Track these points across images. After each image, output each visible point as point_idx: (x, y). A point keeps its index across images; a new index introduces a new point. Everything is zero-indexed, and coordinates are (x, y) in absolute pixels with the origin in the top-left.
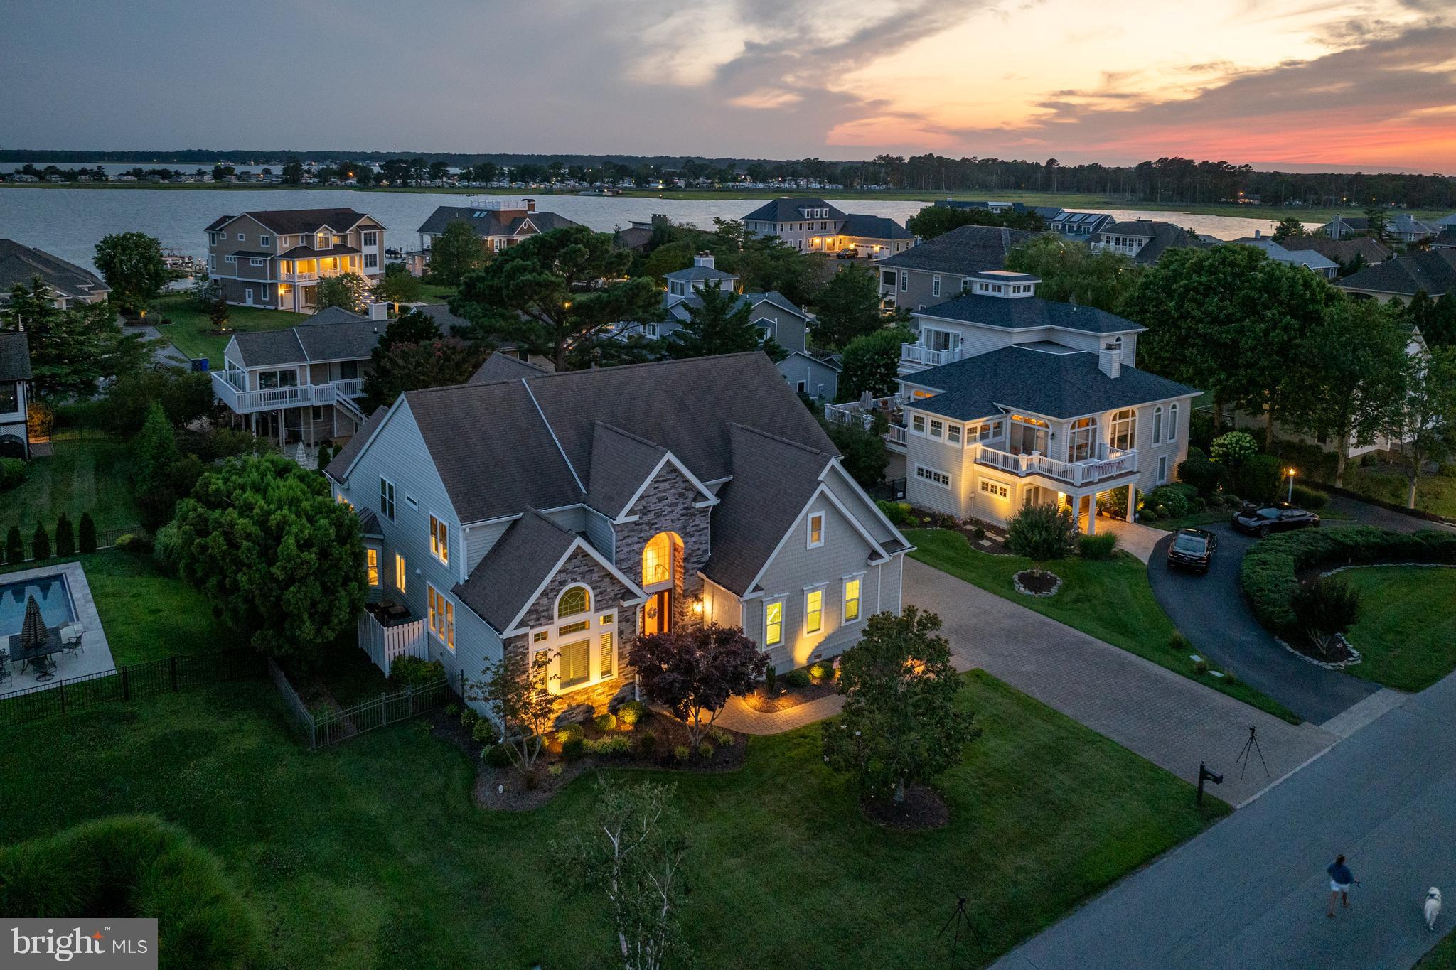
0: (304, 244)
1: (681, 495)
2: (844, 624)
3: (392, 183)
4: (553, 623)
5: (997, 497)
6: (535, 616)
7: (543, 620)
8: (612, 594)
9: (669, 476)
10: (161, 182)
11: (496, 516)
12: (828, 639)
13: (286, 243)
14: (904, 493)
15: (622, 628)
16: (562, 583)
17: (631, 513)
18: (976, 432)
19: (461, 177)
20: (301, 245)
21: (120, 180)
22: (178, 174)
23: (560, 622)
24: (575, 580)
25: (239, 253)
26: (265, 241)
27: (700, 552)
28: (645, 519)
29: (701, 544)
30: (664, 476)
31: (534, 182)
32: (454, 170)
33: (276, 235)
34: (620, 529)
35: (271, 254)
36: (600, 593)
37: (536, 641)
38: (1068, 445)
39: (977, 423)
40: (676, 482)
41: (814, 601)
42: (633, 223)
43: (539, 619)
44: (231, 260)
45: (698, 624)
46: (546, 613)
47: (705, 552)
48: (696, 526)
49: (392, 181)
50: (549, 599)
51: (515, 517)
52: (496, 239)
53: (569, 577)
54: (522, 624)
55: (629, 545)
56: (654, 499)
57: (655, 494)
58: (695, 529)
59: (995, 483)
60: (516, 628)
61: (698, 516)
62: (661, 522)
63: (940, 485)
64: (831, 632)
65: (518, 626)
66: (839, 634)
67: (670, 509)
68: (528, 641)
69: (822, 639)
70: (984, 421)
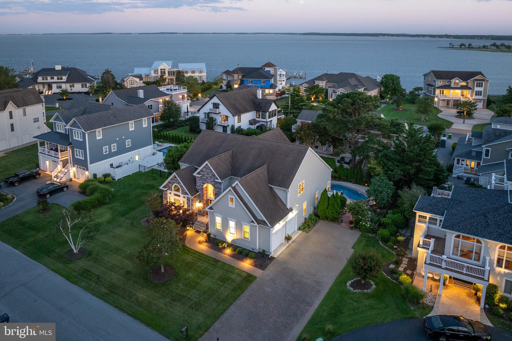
0: (448, 84)
1: (212, 176)
2: (243, 238)
4: (172, 191)
6: (168, 187)
7: (170, 189)
9: (208, 169)
13: (440, 83)
15: (188, 202)
16: (174, 183)
17: (198, 174)
18: (426, 219)
20: (446, 84)
23: (174, 192)
24: (176, 184)
25: (428, 85)
26: (434, 81)
33: (437, 79)
34: (197, 177)
35: (434, 86)
36: (182, 190)
37: (169, 193)
40: (211, 171)
41: (232, 224)
48: (218, 186)
51: (190, 165)
55: (199, 183)
56: (205, 173)
61: (218, 184)
62: (208, 180)
64: (239, 238)
65: (163, 187)
66: (242, 240)
67: (210, 178)
68: (167, 192)
69: (236, 238)
70: (431, 216)
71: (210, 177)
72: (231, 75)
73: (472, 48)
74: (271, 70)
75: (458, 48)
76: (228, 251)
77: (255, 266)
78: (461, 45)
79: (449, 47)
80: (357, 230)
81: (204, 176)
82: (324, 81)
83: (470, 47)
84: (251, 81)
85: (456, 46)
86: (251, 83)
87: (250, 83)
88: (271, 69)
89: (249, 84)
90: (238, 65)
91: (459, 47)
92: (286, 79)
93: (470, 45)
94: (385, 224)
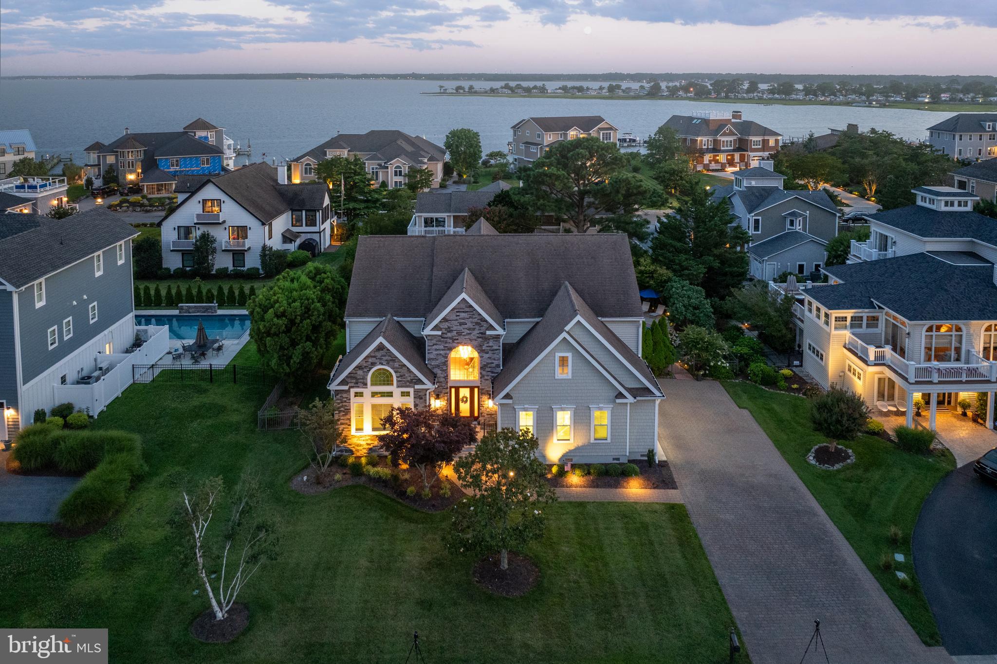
0: (562, 139)
1: (477, 323)
2: (592, 441)
3: (717, 95)
4: (367, 388)
5: (855, 379)
6: (354, 381)
7: (360, 384)
8: (409, 379)
9: (467, 310)
10: (577, 94)
11: (369, 316)
12: (577, 449)
13: (550, 138)
14: (801, 362)
15: (417, 402)
16: (373, 364)
17: (436, 328)
18: (846, 321)
19: (771, 91)
20: (560, 139)
21: (554, 93)
22: (588, 89)
23: (371, 389)
24: (382, 364)
25: (527, 143)
26: (539, 136)
27: (494, 365)
28: (449, 335)
29: (494, 360)
30: (463, 309)
31: (823, 95)
32: (763, 86)
33: (544, 132)
34: (430, 338)
35: (540, 144)
36: (400, 376)
37: (355, 396)
38: (923, 346)
39: (849, 314)
40: (473, 314)
41: (564, 417)
42: (832, 130)
43: (357, 383)
44: (522, 147)
45: (493, 415)
46: (362, 381)
47: (498, 366)
48: (490, 346)
49: (719, 94)
50: (364, 372)
51: (381, 319)
52: (705, 139)
53: (378, 361)
54: (343, 383)
55: (436, 350)
56: (456, 323)
57: (457, 320)
58: (489, 348)
59: (856, 368)
60: (339, 385)
61: (492, 340)
62: (461, 338)
63: (818, 359)
64: (580, 444)
65: (340, 384)
66: (589, 448)
67: (469, 332)
68: (350, 395)
69: (572, 448)
70: (855, 313)
71: (469, 329)
72: (117, 152)
73: (476, 92)
74: (211, 137)
75: (452, 93)
76: (575, 479)
77: (655, 488)
78: (458, 88)
79: (439, 93)
80: (708, 380)
81: (450, 331)
82: (344, 148)
83: (472, 91)
84: (177, 161)
85: (451, 91)
86: (177, 165)
87: (173, 165)
88: (209, 134)
89: (172, 169)
90: (127, 129)
91: (455, 91)
92: (235, 155)
93: (471, 88)
94: (745, 356)
